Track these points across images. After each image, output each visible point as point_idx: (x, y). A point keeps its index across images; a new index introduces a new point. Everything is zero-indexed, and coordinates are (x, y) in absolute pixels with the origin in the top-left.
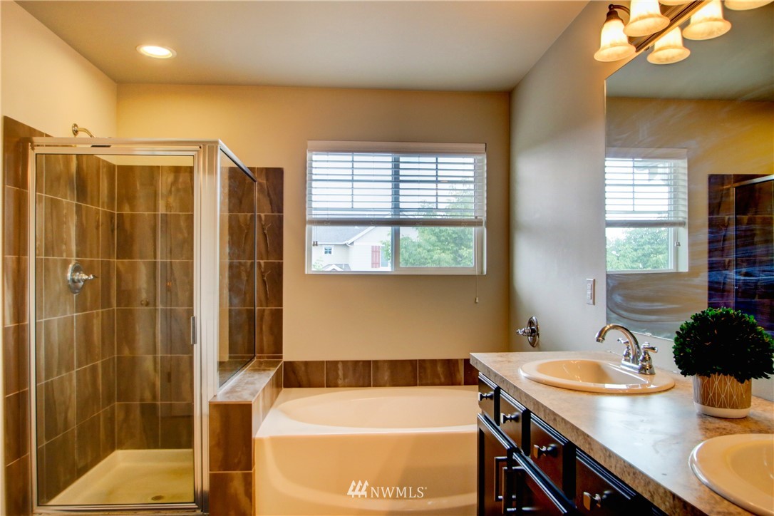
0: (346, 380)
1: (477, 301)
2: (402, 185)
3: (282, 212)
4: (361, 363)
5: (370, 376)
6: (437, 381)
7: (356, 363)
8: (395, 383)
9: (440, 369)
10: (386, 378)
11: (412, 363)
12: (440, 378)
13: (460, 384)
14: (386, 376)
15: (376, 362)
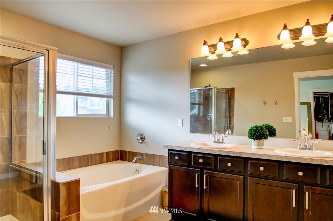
0: (60, 168)
1: (110, 128)
2: (79, 77)
3: (27, 84)
4: (66, 159)
5: (70, 165)
6: (96, 163)
7: (64, 159)
8: (80, 166)
9: (97, 157)
10: (77, 164)
11: (87, 156)
12: (97, 161)
13: (104, 163)
14: (77, 163)
15: (73, 158)
